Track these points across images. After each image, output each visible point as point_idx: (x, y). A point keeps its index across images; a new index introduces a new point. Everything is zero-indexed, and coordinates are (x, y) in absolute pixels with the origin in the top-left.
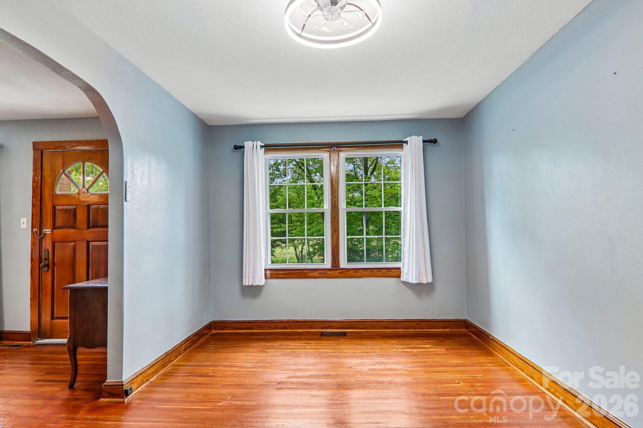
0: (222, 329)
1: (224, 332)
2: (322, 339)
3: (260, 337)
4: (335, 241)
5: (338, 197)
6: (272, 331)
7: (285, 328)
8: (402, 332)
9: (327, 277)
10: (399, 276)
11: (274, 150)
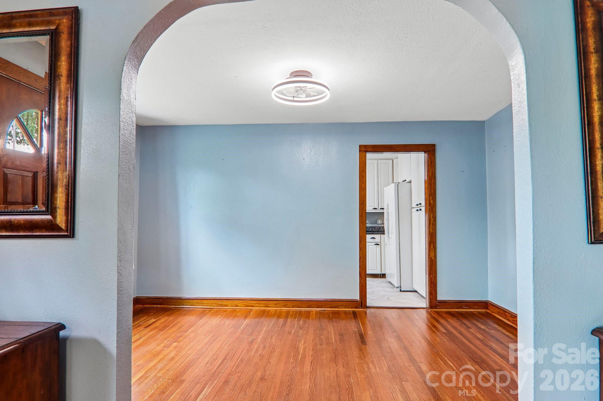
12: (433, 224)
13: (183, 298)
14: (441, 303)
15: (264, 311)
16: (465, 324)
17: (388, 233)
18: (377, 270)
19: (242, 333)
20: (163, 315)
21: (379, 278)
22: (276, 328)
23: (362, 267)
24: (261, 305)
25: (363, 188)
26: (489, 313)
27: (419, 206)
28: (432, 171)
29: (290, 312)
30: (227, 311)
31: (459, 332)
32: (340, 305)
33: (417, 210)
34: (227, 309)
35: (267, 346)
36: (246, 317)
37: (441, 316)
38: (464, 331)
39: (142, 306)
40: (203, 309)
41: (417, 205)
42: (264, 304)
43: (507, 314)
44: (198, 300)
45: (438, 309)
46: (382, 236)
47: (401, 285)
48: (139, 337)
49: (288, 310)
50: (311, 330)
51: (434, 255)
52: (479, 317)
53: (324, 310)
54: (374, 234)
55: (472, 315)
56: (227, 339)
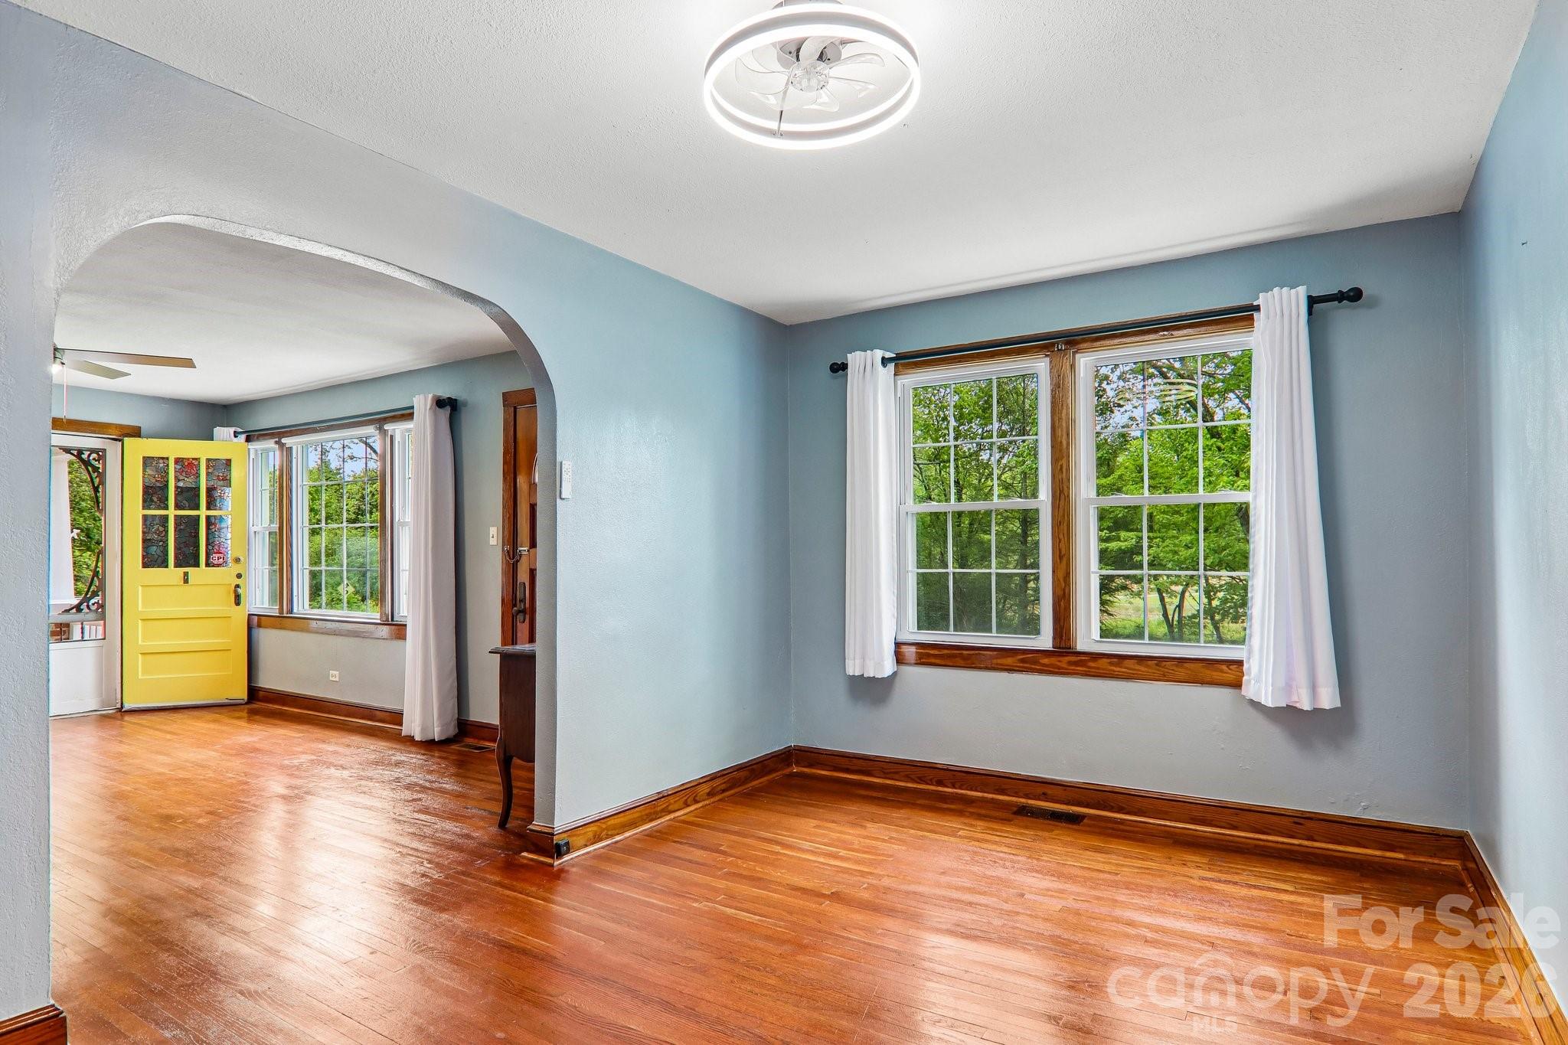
0: (810, 766)
1: (814, 773)
2: (1010, 821)
3: (875, 794)
4: (1062, 580)
5: (1068, 470)
6: (910, 785)
7: (940, 783)
8: (1244, 840)
9: (1041, 672)
10: (1237, 685)
11: (917, 365)
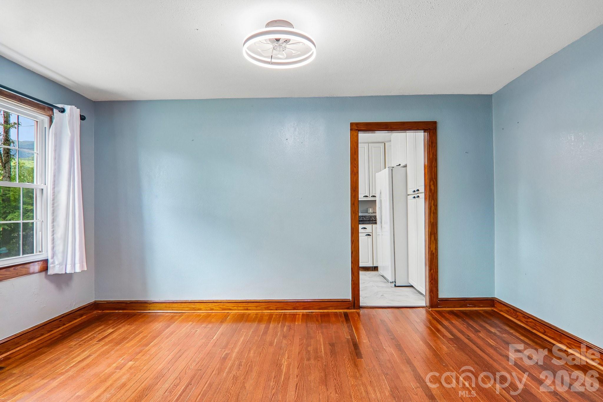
12: (434, 213)
13: (149, 302)
14: (442, 302)
15: (243, 315)
16: (472, 327)
17: (381, 223)
18: (368, 262)
19: (214, 345)
20: (123, 324)
21: (370, 271)
22: (256, 338)
23: (354, 263)
24: (239, 308)
25: (355, 172)
26: (496, 312)
27: (416, 192)
28: (433, 153)
29: (273, 315)
30: (201, 315)
31: (467, 337)
32: (329, 305)
33: (414, 197)
34: (201, 314)
35: (243, 364)
36: (222, 322)
37: (443, 317)
38: (472, 335)
39: (101, 312)
40: (173, 314)
41: (414, 191)
42: (243, 306)
43: (518, 314)
44: (167, 304)
45: (440, 308)
46: (374, 225)
47: (395, 279)
48: (88, 355)
49: (271, 313)
50: (297, 340)
51: (435, 248)
52: (487, 317)
53: (312, 312)
54: (365, 224)
55: (477, 313)
56: (196, 354)
